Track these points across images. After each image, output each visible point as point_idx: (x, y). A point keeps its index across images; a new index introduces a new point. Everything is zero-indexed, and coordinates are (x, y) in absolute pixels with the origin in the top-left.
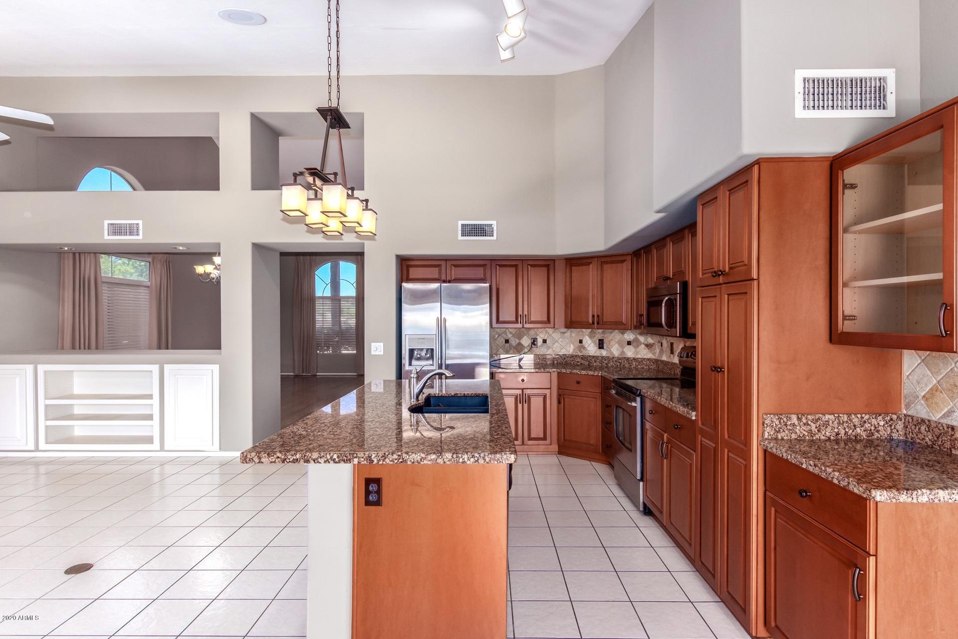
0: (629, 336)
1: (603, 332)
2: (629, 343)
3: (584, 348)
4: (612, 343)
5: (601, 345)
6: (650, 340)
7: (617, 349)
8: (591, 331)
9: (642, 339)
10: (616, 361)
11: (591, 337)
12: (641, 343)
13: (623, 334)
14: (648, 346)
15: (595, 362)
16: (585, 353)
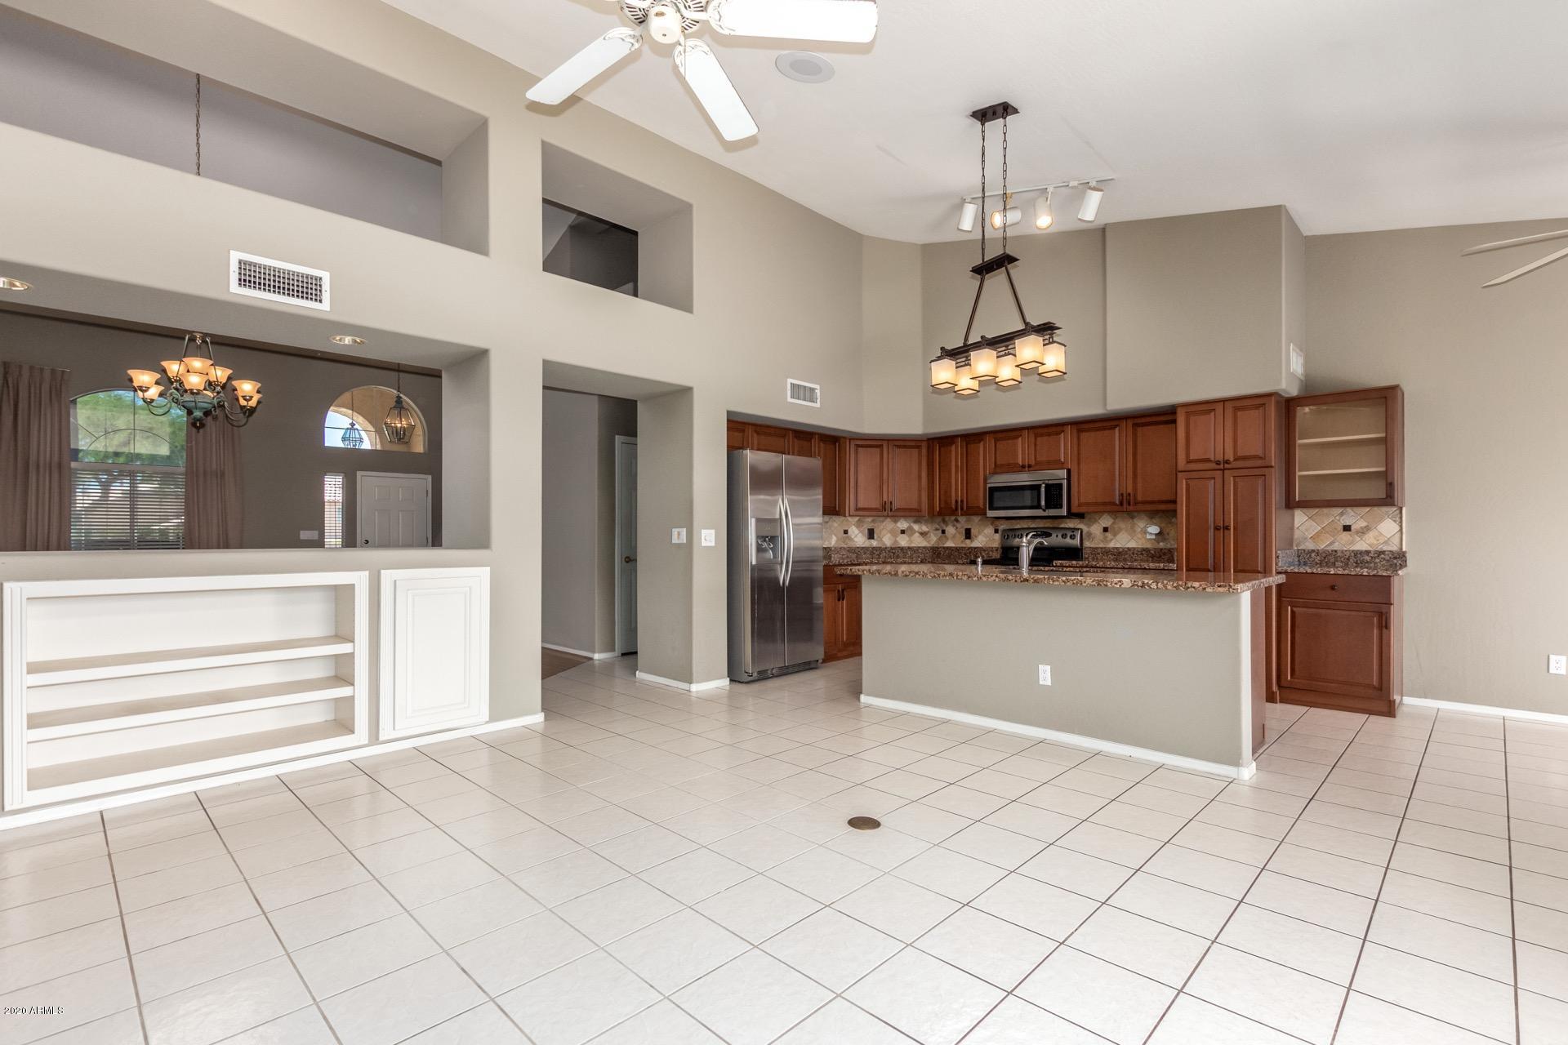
0: (903, 524)
1: (873, 521)
2: (903, 532)
3: (850, 539)
4: (884, 532)
5: (871, 534)
6: (925, 528)
7: (889, 539)
8: (859, 520)
9: (916, 527)
10: (889, 551)
11: (858, 527)
12: (915, 532)
13: (896, 522)
14: (923, 534)
15: (865, 553)
16: (851, 544)
